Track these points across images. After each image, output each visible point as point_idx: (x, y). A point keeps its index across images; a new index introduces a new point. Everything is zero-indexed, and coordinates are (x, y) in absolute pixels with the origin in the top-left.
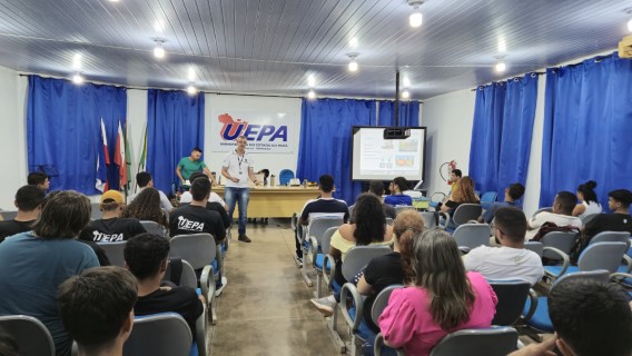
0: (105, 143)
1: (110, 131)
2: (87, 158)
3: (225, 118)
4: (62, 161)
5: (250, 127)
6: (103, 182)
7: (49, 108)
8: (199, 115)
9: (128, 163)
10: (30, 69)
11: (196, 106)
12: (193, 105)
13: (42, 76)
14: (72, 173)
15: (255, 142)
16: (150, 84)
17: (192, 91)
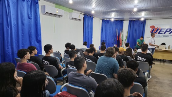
0: (117, 35)
1: (119, 32)
2: (113, 39)
3: (153, 27)
4: (107, 39)
5: (162, 29)
6: (116, 45)
7: (106, 27)
8: (143, 26)
9: (122, 40)
10: (103, 18)
11: (143, 24)
12: (142, 23)
13: (105, 19)
14: (109, 42)
15: (163, 34)
16: (130, 19)
17: (142, 19)
